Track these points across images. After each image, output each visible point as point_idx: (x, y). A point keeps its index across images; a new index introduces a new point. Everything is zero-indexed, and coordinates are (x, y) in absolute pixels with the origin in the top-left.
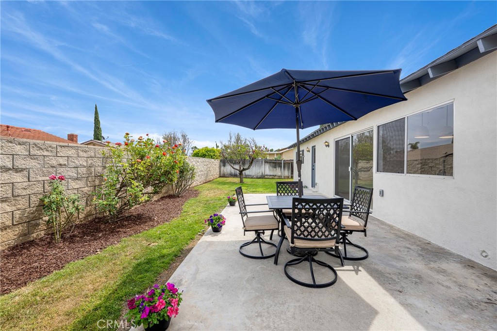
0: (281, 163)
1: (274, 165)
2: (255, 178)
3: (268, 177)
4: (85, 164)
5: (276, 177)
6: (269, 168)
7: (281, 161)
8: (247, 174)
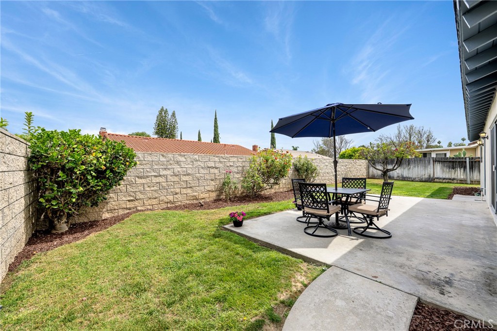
0: (466, 162)
1: (451, 164)
2: (417, 181)
3: (441, 180)
4: (241, 165)
5: (455, 181)
6: (441, 168)
7: (466, 158)
8: (405, 176)
